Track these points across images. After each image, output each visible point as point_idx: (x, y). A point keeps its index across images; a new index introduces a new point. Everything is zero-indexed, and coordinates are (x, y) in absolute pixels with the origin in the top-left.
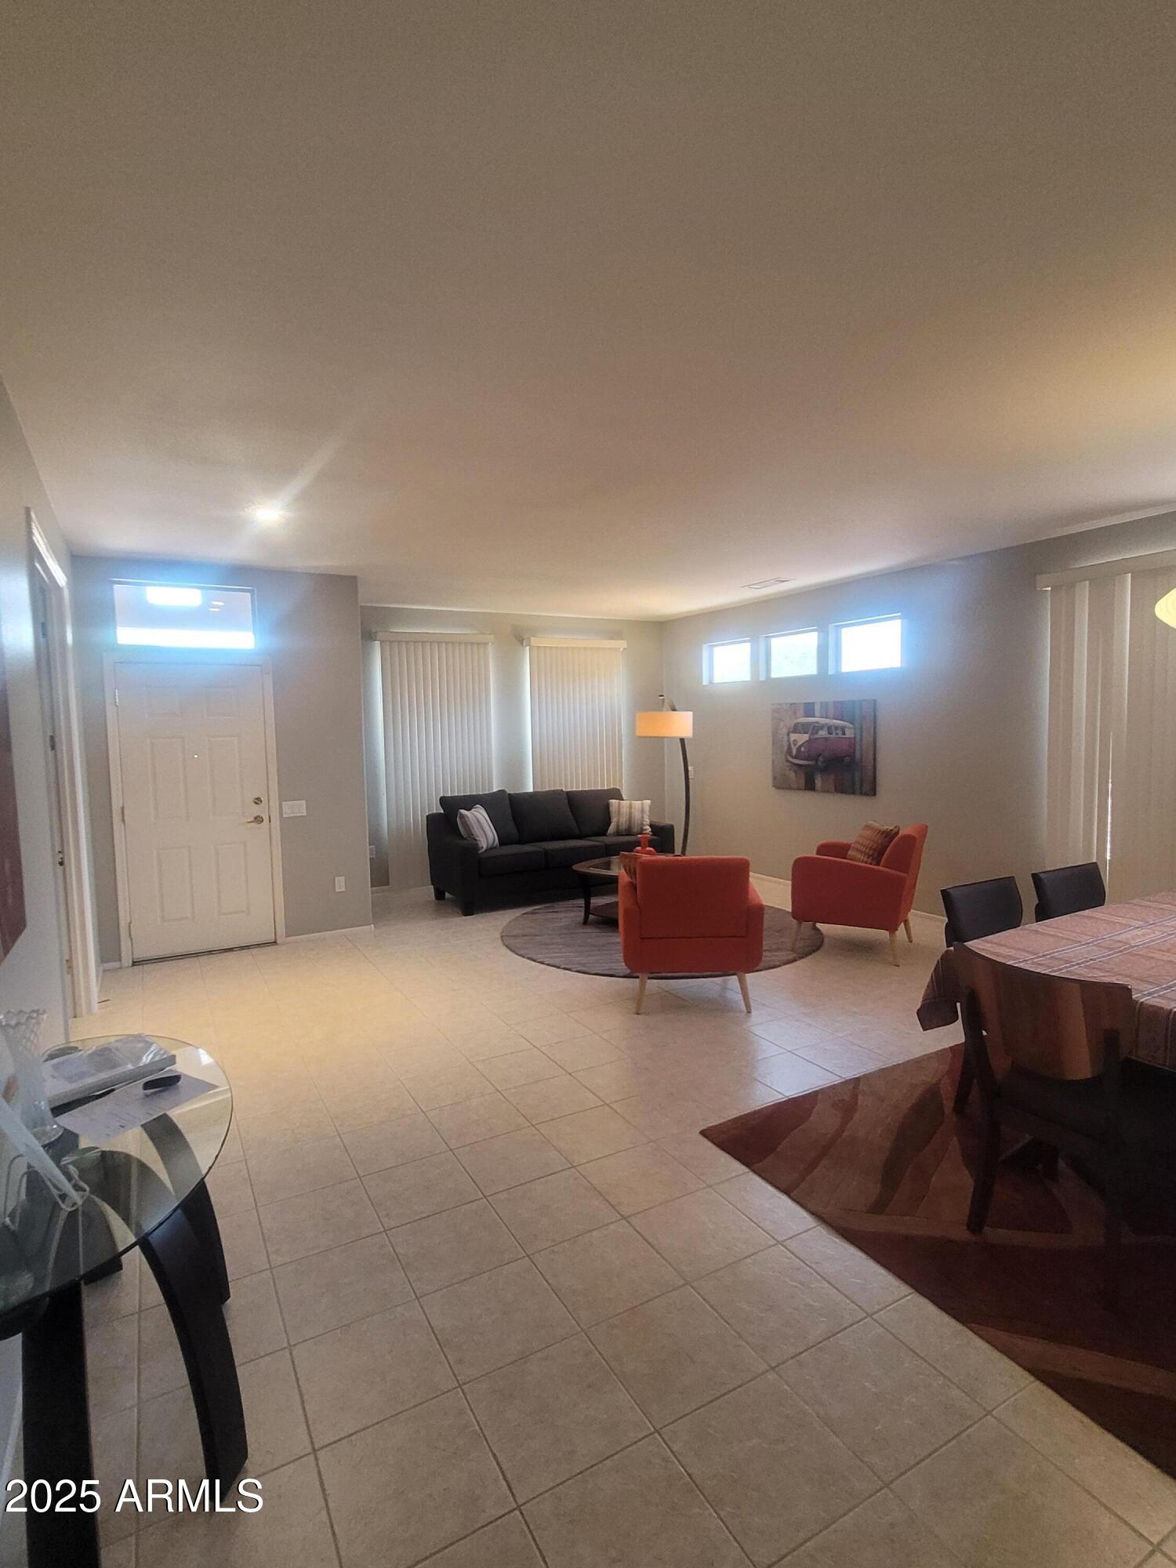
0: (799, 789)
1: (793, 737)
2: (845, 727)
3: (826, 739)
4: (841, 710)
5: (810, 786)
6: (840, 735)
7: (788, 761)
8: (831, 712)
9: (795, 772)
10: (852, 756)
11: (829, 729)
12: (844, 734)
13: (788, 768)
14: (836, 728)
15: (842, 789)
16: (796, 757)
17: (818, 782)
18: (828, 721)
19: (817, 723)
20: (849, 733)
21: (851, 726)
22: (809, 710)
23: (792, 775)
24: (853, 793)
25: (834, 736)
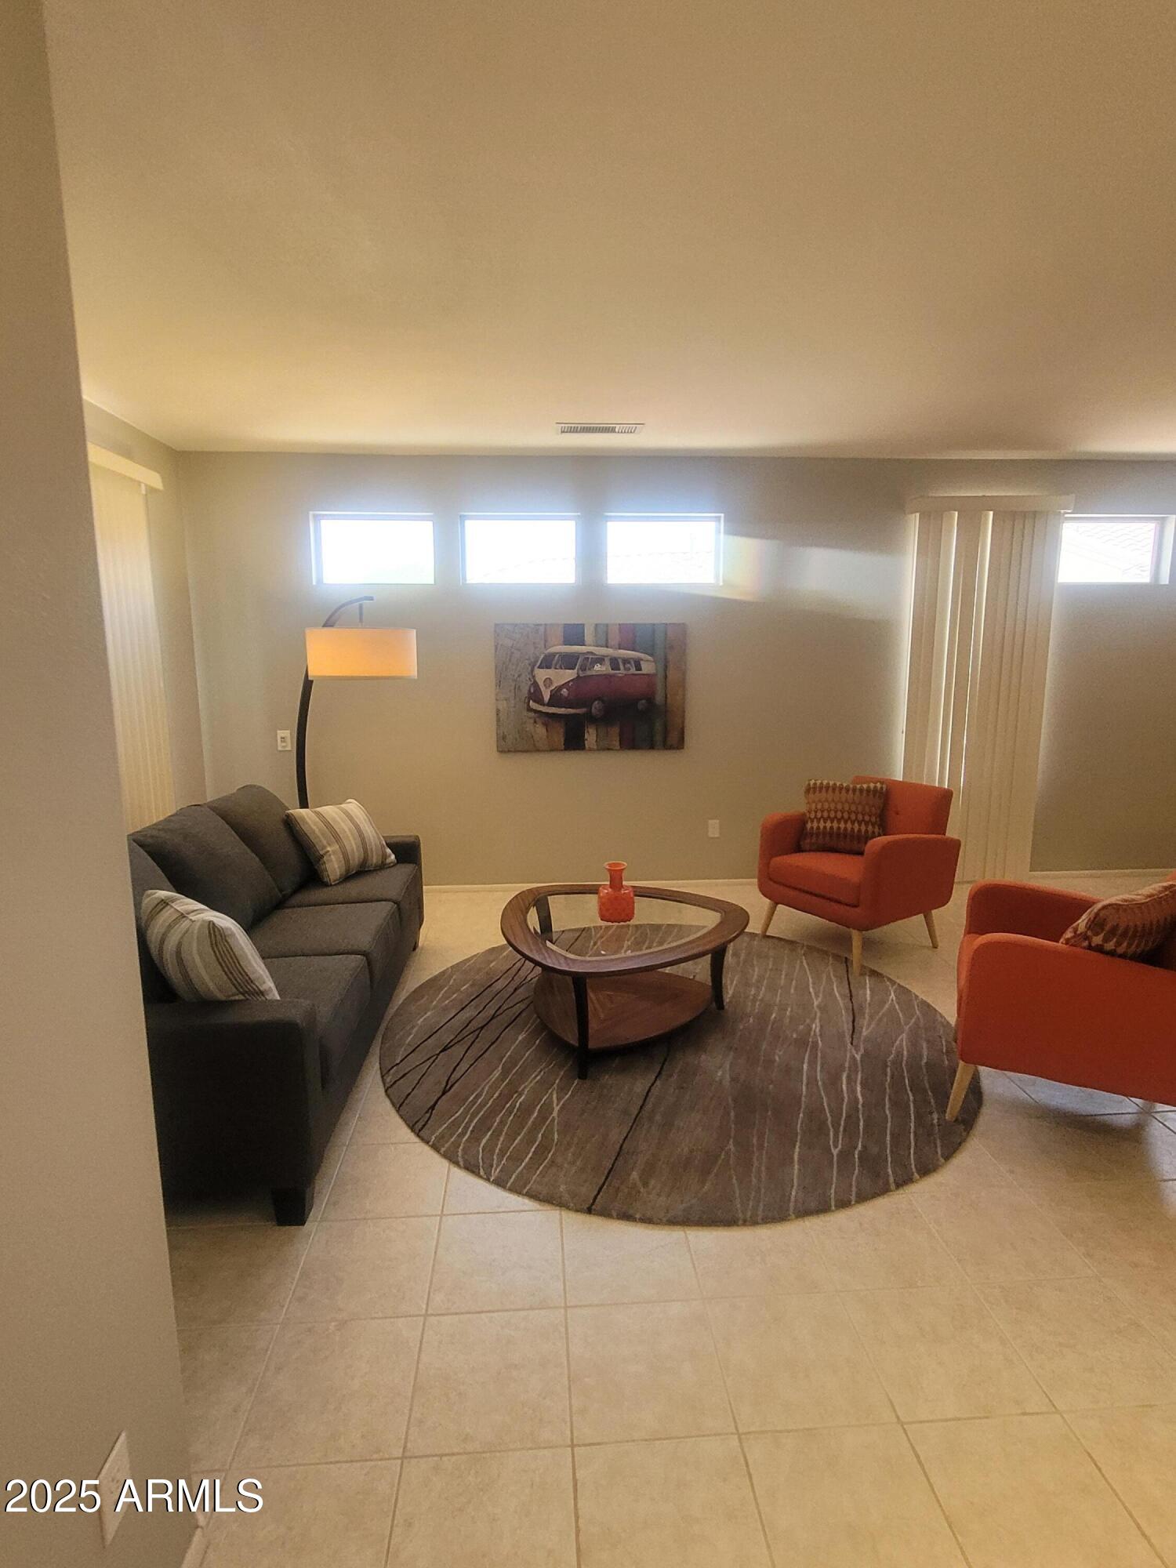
0: (552, 750)
1: (541, 675)
2: (642, 660)
3: (607, 677)
4: (631, 636)
5: (574, 742)
6: (633, 670)
7: (530, 709)
8: (615, 639)
9: (546, 725)
10: (650, 699)
11: (614, 663)
12: (640, 670)
13: (532, 721)
14: (626, 661)
15: (630, 743)
16: (550, 704)
17: (591, 736)
18: (610, 651)
19: (592, 653)
20: (647, 668)
21: (650, 658)
22: (574, 634)
23: (540, 731)
24: (652, 747)
25: (622, 672)
